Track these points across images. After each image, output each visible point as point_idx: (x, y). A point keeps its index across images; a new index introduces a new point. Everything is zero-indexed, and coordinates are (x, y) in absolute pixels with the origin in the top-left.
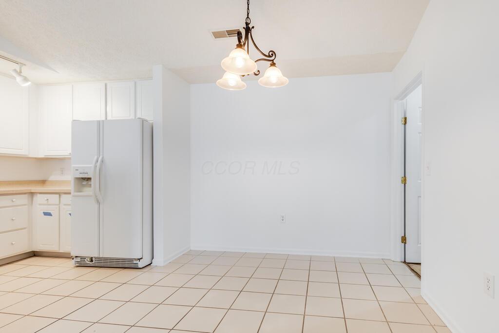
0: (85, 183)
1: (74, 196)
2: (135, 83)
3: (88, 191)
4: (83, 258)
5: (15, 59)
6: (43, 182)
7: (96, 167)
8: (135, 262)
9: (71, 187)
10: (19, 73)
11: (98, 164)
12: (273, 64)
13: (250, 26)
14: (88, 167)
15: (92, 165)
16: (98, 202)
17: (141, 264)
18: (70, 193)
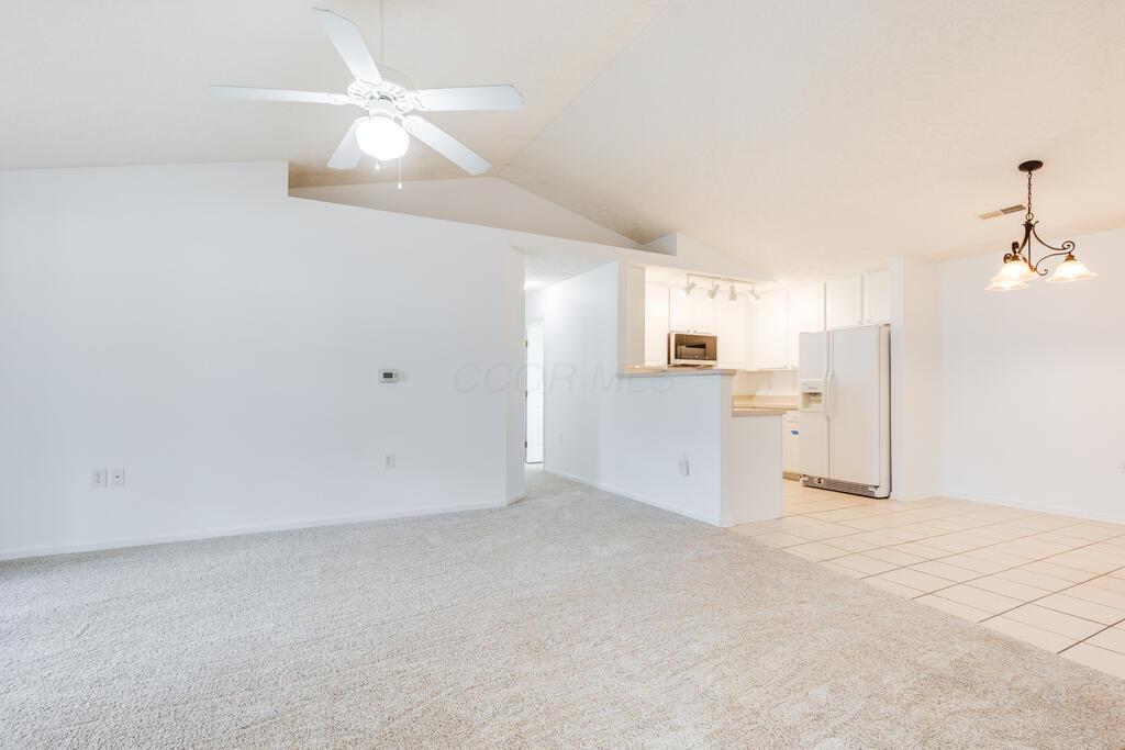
0: (812, 398)
1: (802, 412)
2: (862, 277)
3: (815, 406)
4: (811, 478)
5: (745, 279)
6: (751, 397)
7: (826, 382)
8: (870, 489)
9: (799, 403)
10: (752, 292)
11: (829, 376)
12: (1071, 257)
13: (1032, 222)
14: (817, 382)
15: (822, 380)
16: (828, 420)
17: (878, 493)
18: (797, 409)
